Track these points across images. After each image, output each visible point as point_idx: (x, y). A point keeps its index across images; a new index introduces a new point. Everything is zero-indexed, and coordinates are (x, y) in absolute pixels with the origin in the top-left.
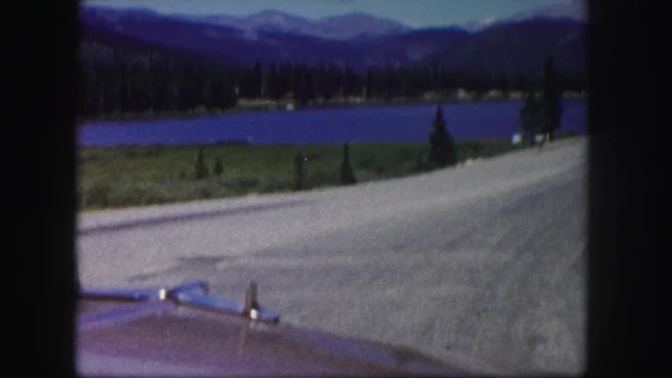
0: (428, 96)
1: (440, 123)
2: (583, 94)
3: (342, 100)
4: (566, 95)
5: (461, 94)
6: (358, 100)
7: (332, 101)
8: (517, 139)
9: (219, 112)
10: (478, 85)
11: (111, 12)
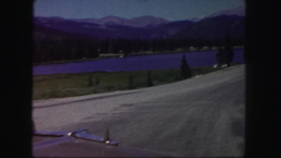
0: (179, 50)
1: (184, 61)
2: (242, 47)
3: (142, 53)
4: (235, 47)
5: (192, 48)
6: (150, 52)
7: (138, 53)
8: (215, 66)
9: (92, 59)
10: (199, 45)
11: (44, 19)
